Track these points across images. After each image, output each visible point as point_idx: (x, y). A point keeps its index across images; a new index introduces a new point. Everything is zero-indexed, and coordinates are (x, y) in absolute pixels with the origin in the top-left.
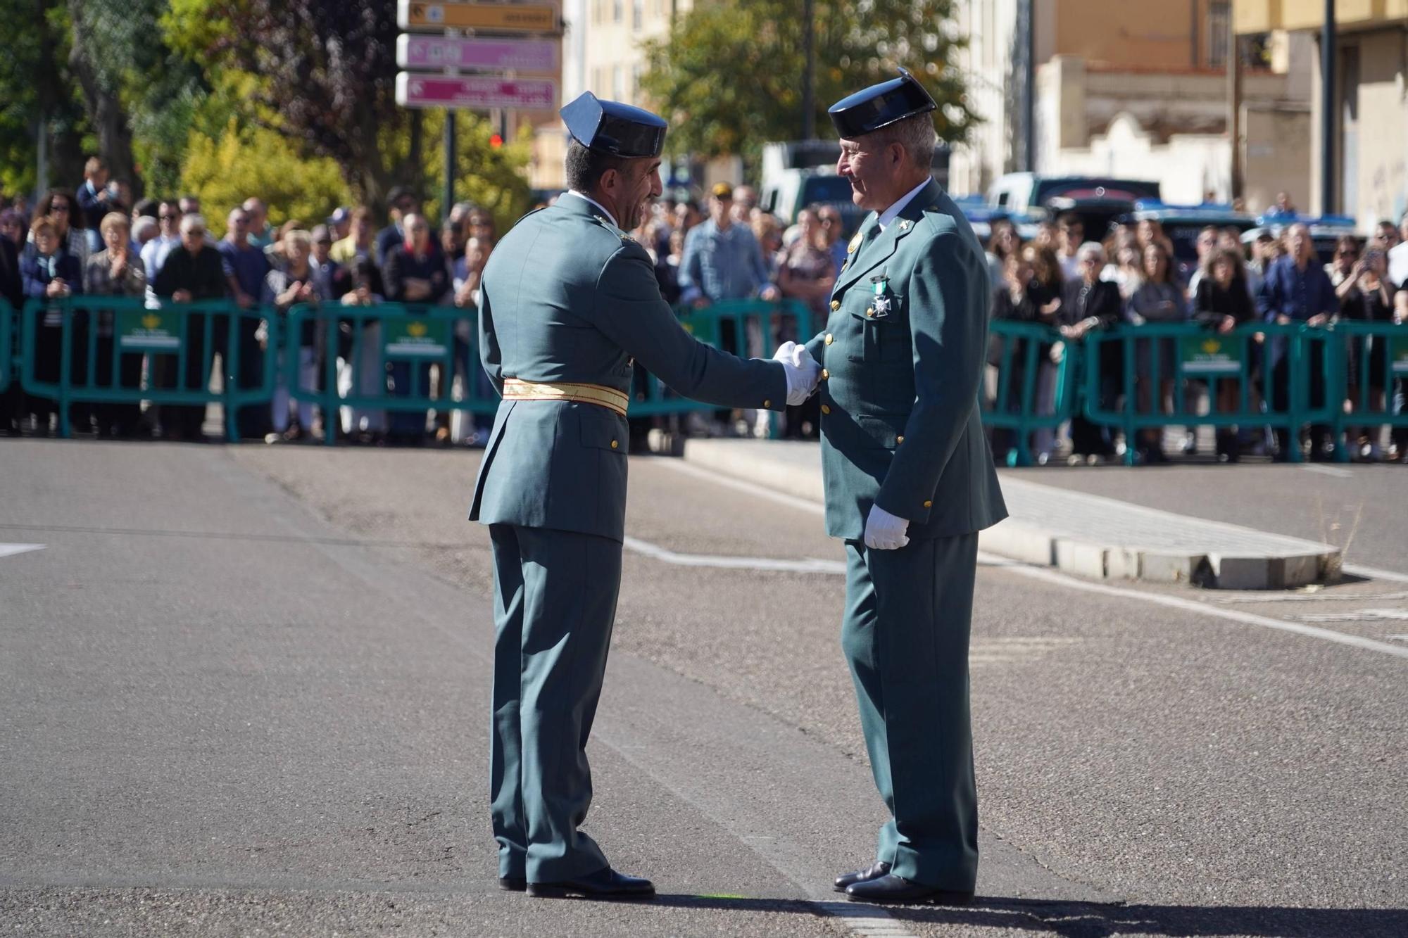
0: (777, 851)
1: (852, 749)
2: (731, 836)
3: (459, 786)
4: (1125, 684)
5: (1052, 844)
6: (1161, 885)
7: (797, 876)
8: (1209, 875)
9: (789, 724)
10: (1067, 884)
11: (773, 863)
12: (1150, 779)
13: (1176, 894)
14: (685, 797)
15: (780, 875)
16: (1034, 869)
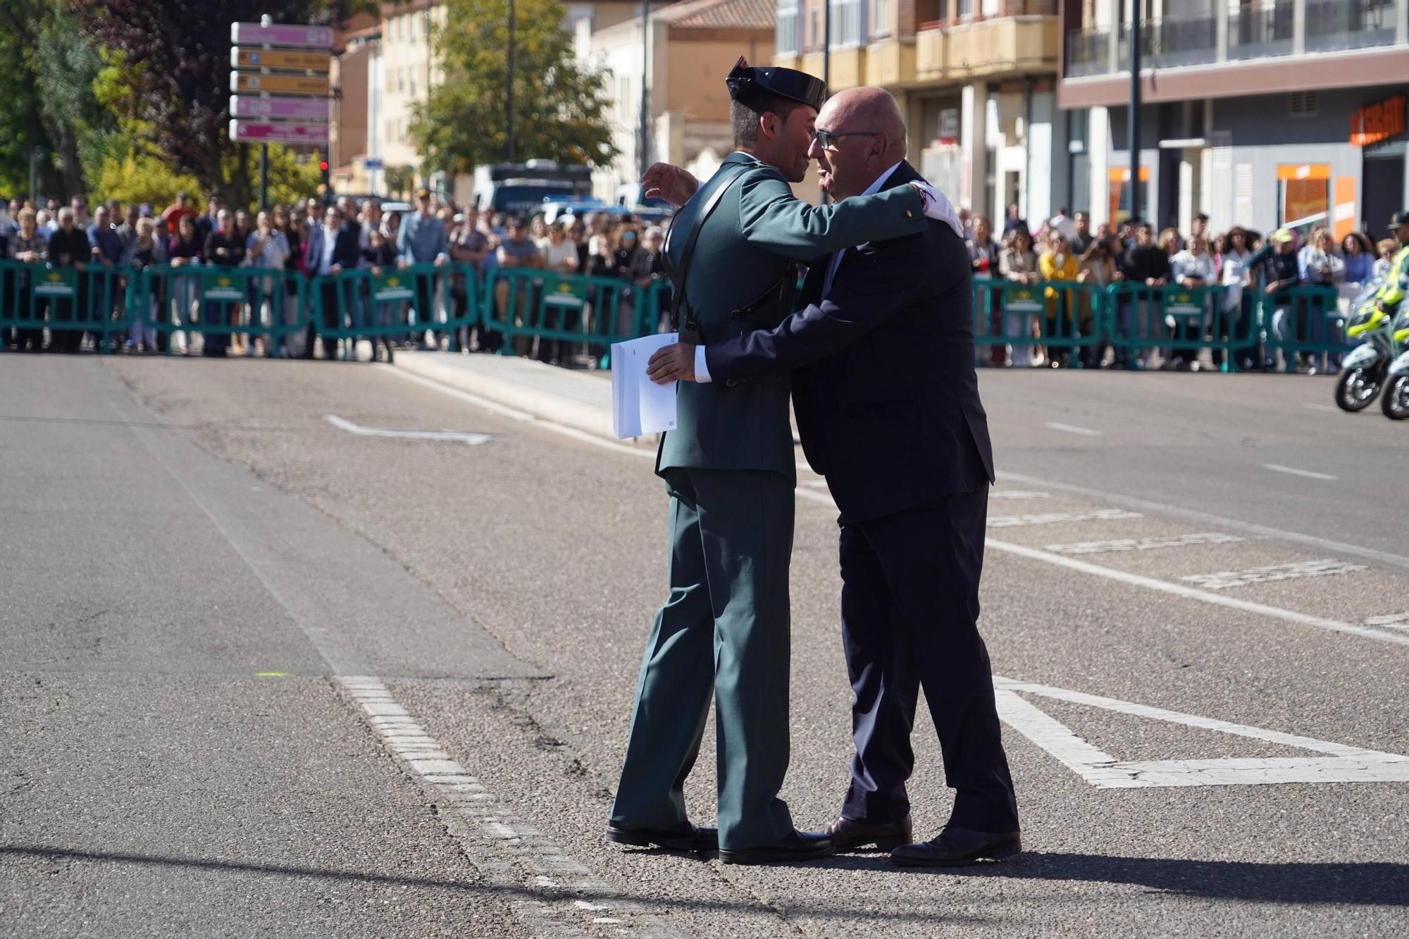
0: (326, 639)
1: (411, 564)
2: (299, 629)
3: (128, 593)
4: (614, 516)
5: (519, 633)
6: (583, 664)
7: (332, 658)
8: (618, 657)
9: (377, 546)
10: (518, 663)
11: (320, 648)
12: (605, 585)
13: (591, 671)
14: (280, 600)
15: (320, 657)
16: (500, 652)
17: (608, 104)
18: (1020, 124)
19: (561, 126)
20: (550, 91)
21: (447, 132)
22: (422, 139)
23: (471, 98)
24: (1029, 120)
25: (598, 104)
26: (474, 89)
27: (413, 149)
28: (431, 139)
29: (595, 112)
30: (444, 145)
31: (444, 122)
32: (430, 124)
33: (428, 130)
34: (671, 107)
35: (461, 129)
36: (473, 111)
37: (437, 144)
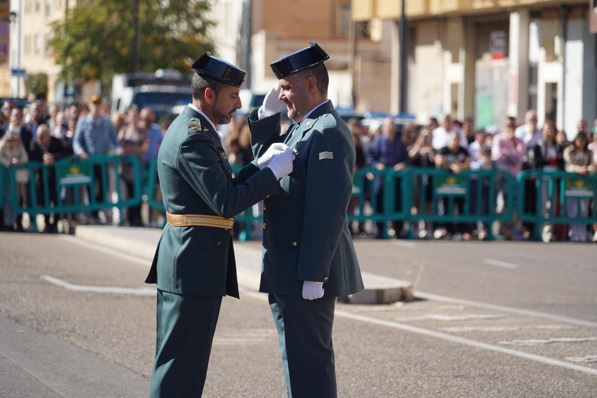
17: (214, 24)
18: (558, 41)
19: (174, 41)
20: (166, 13)
21: (81, 46)
22: (61, 52)
23: (101, 18)
24: (565, 38)
25: (206, 24)
26: (103, 10)
27: (52, 60)
28: (68, 51)
29: (202, 30)
30: (78, 57)
31: (78, 38)
32: (67, 40)
33: (65, 44)
34: (266, 26)
35: (93, 44)
36: (101, 28)
37: (73, 55)
